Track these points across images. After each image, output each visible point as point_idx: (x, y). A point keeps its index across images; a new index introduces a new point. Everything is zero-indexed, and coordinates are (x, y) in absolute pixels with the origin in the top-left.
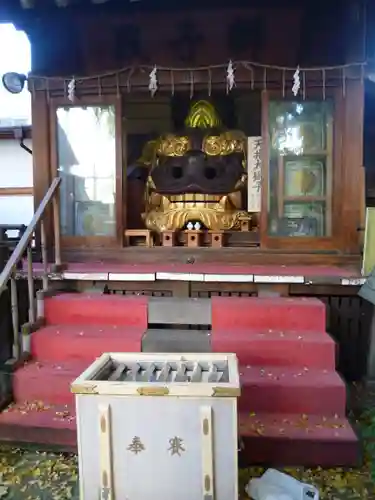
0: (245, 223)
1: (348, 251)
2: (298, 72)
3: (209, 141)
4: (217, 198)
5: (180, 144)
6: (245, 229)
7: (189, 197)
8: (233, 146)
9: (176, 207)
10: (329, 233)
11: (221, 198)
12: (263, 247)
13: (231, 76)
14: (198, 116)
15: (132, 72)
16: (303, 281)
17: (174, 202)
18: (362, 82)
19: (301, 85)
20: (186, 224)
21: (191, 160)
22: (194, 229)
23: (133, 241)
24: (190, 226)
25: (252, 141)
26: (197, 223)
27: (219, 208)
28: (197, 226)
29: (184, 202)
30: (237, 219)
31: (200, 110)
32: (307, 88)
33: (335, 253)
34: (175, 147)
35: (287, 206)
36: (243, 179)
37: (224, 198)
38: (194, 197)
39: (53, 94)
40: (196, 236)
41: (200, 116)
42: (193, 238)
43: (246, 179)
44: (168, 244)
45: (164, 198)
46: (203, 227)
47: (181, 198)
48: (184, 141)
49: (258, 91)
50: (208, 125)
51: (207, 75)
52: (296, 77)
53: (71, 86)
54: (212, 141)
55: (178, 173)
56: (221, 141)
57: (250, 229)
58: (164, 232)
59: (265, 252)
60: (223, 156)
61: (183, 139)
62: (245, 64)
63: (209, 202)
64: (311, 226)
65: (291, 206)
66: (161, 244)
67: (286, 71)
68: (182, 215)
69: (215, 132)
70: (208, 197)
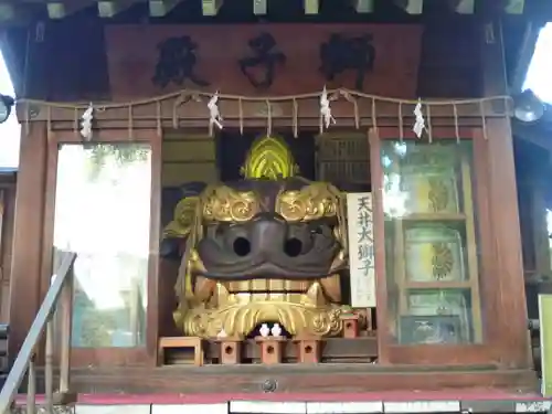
0: (349, 325)
1: (513, 365)
2: (419, 105)
3: (286, 199)
4: (302, 285)
5: (240, 204)
6: (350, 334)
7: (259, 284)
8: (322, 208)
9: (238, 301)
10: (479, 338)
11: (310, 286)
12: (383, 362)
13: (326, 110)
14: (264, 162)
15: (181, 99)
16: (458, 410)
17: (235, 292)
18: (508, 122)
19: (425, 123)
20: (257, 327)
21: (263, 227)
22: (270, 334)
23: (169, 355)
24: (264, 330)
25: (353, 200)
26: (276, 326)
27: (308, 300)
28: (276, 330)
29: (251, 292)
30: (336, 318)
31: (265, 152)
32: (433, 127)
33: (494, 368)
34: (233, 207)
35: (412, 298)
36: (341, 256)
37: (315, 285)
38: (268, 285)
39: (57, 126)
40: (276, 346)
41: (267, 161)
42: (270, 350)
43: (347, 256)
44: (229, 360)
45: (219, 285)
46: (284, 332)
47: (245, 285)
48: (247, 197)
49: (365, 129)
50: (280, 176)
51: (292, 106)
52: (418, 112)
53: (87, 115)
54: (290, 198)
55: (243, 247)
56: (304, 198)
57: (358, 334)
58: (225, 340)
59: (387, 370)
60: (308, 222)
61: (245, 195)
62: (345, 93)
63: (291, 292)
64: (451, 328)
65: (418, 297)
66: (216, 361)
67: (403, 104)
68: (248, 315)
69: (293, 185)
70: (289, 285)
